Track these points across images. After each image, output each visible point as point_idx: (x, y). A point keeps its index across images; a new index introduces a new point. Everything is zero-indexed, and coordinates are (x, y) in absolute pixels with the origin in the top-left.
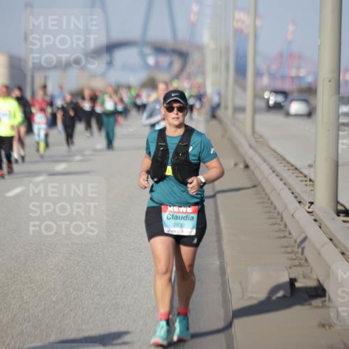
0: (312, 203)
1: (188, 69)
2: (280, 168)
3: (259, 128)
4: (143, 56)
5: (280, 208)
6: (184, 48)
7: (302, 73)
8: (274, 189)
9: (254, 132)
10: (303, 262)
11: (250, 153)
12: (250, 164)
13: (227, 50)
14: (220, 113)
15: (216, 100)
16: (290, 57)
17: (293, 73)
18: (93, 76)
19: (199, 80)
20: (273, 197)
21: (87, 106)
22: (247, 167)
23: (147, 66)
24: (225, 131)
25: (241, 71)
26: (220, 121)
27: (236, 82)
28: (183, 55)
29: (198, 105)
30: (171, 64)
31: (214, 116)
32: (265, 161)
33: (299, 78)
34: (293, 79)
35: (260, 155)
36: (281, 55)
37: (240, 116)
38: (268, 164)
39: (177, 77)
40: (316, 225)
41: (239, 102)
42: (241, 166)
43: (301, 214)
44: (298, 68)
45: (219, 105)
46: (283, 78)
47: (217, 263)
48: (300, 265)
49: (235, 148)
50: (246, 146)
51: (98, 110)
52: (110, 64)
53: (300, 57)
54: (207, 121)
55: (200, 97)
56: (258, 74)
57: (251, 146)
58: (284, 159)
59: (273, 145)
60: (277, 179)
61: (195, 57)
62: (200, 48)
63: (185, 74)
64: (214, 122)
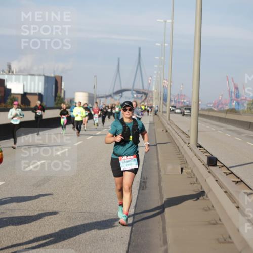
0: (189, 143)
1: (147, 98)
2: (178, 132)
3: (170, 118)
4: (132, 94)
5: (178, 145)
6: (146, 92)
7: (185, 101)
8: (176, 139)
9: (169, 119)
10: (185, 163)
11: (168, 127)
12: (168, 130)
13: (161, 92)
14: (158, 113)
15: (157, 109)
16: (181, 95)
17: (182, 101)
18: (116, 100)
19: (151, 102)
20: (175, 141)
21: (109, 110)
22: (167, 131)
23: (134, 97)
24: (160, 119)
25: (165, 100)
26: (158, 116)
27: (163, 103)
28: (146, 94)
29: (150, 110)
30: (142, 96)
31: (156, 114)
32: (173, 129)
33: (184, 102)
34: (182, 103)
35: (171, 127)
36: (178, 94)
37: (164, 114)
38: (174, 130)
39: (143, 101)
40: (190, 150)
41: (164, 110)
42: (165, 131)
43: (185, 147)
44: (184, 99)
45: (158, 110)
46: (179, 102)
47: (156, 163)
48: (184, 164)
49: (163, 125)
50: (167, 124)
51: (114, 112)
52: (122, 96)
53: (184, 95)
54: (154, 116)
55: (151, 107)
56: (171, 101)
57: (168, 124)
58: (179, 129)
59: (176, 124)
60: (177, 135)
61: (150, 94)
62: (152, 92)
63: (146, 100)
64: (156, 116)
